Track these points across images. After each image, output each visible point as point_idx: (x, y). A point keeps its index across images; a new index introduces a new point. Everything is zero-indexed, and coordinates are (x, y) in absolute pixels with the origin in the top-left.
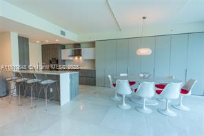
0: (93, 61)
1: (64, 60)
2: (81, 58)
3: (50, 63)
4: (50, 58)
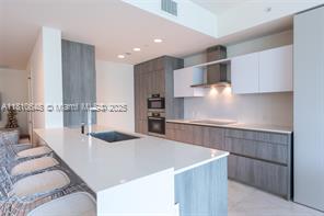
1: (181, 99)
2: (228, 90)
3: (149, 107)
4: (148, 94)
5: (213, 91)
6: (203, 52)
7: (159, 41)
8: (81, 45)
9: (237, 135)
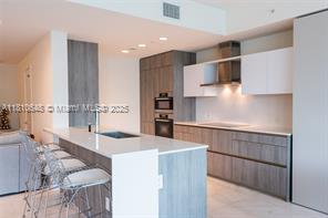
0: (287, 99)
1: (193, 99)
2: (239, 90)
3: (157, 107)
4: (155, 93)
5: (227, 90)
6: (214, 47)
7: (165, 39)
8: (85, 43)
9: (244, 137)
